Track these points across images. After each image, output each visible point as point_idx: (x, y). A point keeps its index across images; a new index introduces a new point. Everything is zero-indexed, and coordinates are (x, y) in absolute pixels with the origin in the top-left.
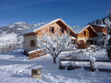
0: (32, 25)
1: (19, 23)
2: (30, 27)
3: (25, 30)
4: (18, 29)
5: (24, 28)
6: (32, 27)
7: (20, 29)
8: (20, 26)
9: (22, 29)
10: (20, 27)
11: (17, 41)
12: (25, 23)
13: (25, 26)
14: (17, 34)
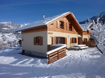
0: (18, 25)
1: (5, 23)
2: (16, 27)
3: (11, 29)
4: (3, 28)
5: (10, 28)
6: (18, 27)
7: (6, 29)
8: (5, 25)
9: (8, 29)
10: (5, 27)
11: (2, 40)
12: (11, 23)
13: (11, 26)
14: (2, 34)
